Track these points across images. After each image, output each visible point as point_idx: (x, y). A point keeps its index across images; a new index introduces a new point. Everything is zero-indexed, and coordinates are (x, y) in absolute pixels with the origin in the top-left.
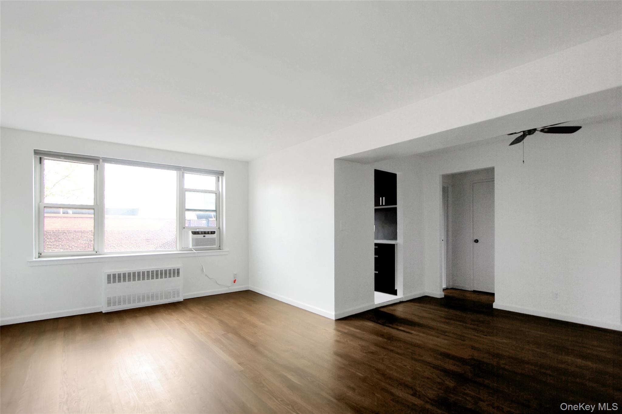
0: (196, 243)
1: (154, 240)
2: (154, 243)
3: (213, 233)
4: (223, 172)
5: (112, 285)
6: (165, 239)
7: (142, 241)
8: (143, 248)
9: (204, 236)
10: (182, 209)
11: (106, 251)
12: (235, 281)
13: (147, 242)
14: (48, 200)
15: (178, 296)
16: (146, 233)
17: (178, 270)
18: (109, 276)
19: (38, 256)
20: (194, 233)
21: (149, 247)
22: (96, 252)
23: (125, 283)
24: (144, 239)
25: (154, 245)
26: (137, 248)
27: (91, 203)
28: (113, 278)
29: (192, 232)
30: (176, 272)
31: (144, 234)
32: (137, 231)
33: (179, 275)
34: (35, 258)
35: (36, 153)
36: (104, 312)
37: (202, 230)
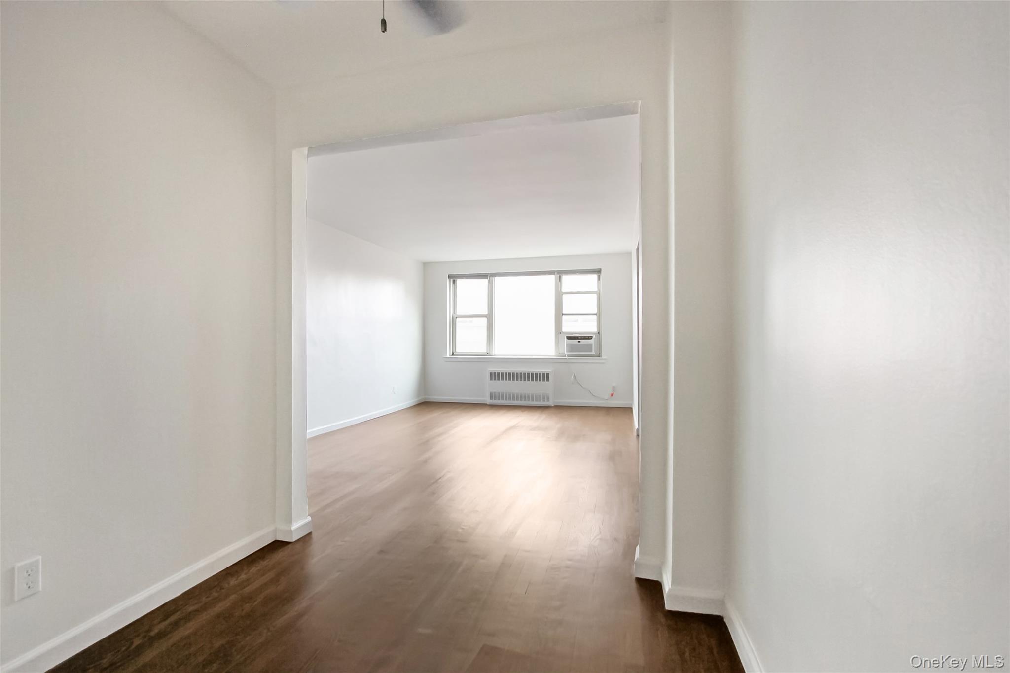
0: (571, 348)
3: (590, 338)
4: (601, 269)
5: (493, 381)
9: (579, 342)
10: (559, 314)
11: (496, 354)
12: (612, 395)
14: (459, 312)
15: (548, 400)
17: (548, 374)
18: (491, 374)
19: (451, 354)
20: (569, 338)
22: (488, 353)
23: (499, 381)
27: (486, 312)
28: (494, 376)
30: (545, 377)
33: (548, 380)
34: (448, 356)
35: (450, 277)
36: (488, 404)
37: (578, 335)
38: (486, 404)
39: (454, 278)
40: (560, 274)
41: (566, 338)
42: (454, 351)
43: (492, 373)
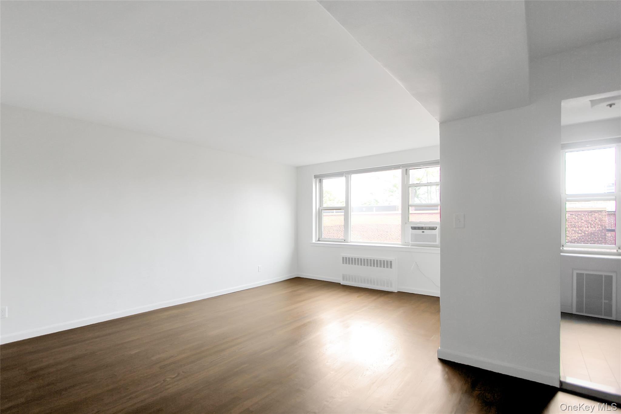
0: (415, 238)
3: (433, 228)
5: (345, 265)
9: (423, 232)
10: (406, 206)
11: (351, 240)
15: (392, 286)
17: (391, 262)
19: (317, 240)
20: (414, 228)
22: (344, 240)
23: (352, 265)
27: (343, 205)
28: (347, 260)
29: (411, 227)
30: (388, 264)
33: (391, 267)
34: (314, 241)
35: (316, 177)
36: (341, 284)
37: (423, 226)
38: (340, 284)
39: (320, 178)
40: (406, 168)
41: (410, 228)
42: (320, 237)
43: (344, 257)
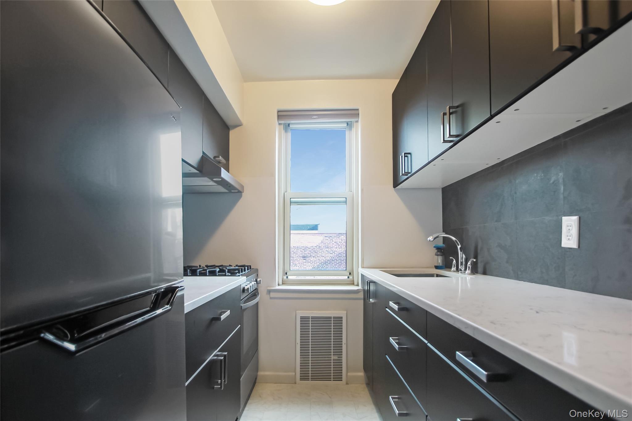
1: (312, 258)
2: (311, 261)
6: (323, 256)
7: (298, 258)
8: (300, 266)
13: (304, 259)
16: (303, 250)
21: (306, 265)
24: (301, 256)
25: (311, 263)
26: (294, 265)
31: (301, 251)
32: (294, 247)
